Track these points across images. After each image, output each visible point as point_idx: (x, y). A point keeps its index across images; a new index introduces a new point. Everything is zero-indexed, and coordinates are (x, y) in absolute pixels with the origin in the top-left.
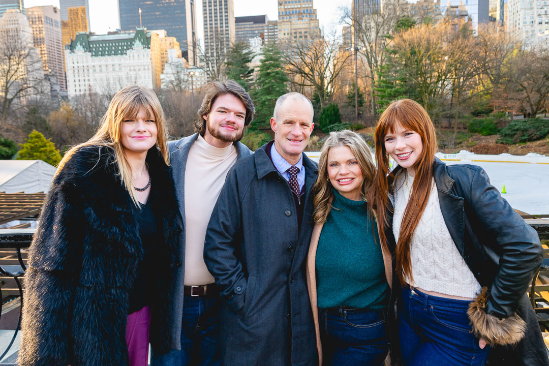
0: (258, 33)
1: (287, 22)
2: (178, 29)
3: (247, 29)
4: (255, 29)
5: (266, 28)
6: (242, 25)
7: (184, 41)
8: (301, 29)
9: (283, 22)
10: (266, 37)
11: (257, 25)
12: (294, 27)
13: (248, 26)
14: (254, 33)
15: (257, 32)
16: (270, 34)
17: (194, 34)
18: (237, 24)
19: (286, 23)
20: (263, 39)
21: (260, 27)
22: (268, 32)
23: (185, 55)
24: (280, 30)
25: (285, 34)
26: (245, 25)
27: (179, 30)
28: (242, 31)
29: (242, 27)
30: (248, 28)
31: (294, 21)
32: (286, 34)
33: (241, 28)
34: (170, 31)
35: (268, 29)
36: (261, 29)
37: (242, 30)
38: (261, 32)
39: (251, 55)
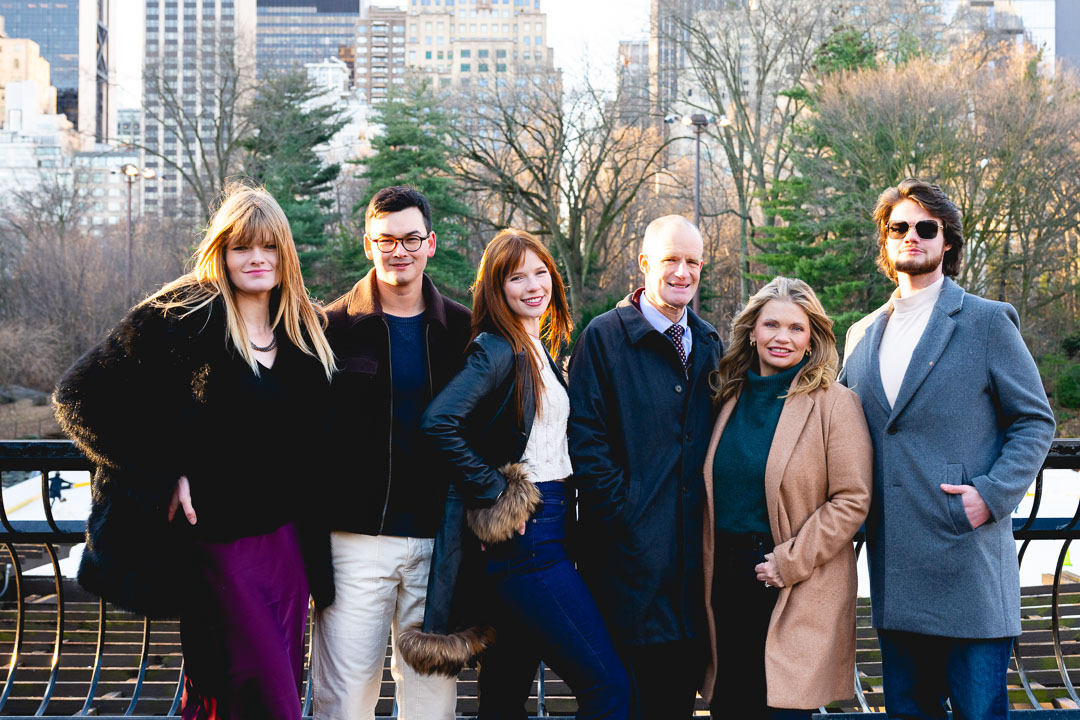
0: (332, 45)
1: (438, 14)
2: (48, 12)
3: (293, 29)
4: (321, 30)
5: (362, 29)
6: (274, 14)
7: (67, 57)
8: (483, 41)
9: (426, 13)
10: (362, 61)
11: (330, 18)
12: (462, 32)
13: (299, 20)
14: (318, 45)
15: (327, 41)
16: (374, 50)
17: (102, 34)
18: (262, 9)
19: (434, 19)
20: (351, 65)
21: (339, 25)
22: (371, 45)
23: (67, 102)
24: (414, 42)
25: (428, 55)
26: (286, 14)
27: (49, 19)
28: (273, 35)
29: (278, 20)
30: (295, 25)
31: (462, 14)
32: (434, 55)
33: (274, 25)
34: (19, 19)
35: (370, 35)
36: (342, 31)
37: (278, 30)
38: (343, 41)
39: (330, 121)
